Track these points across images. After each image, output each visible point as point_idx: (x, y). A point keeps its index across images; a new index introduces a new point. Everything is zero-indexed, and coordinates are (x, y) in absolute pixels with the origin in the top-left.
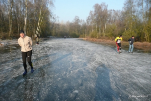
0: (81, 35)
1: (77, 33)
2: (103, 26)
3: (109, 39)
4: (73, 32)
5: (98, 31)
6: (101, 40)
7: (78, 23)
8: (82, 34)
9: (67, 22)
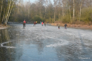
0: (47, 20)
1: (41, 17)
2: (78, 9)
3: (85, 24)
4: (37, 16)
5: (72, 15)
6: (76, 25)
7: (42, 3)
8: (48, 18)
9: (28, 3)
